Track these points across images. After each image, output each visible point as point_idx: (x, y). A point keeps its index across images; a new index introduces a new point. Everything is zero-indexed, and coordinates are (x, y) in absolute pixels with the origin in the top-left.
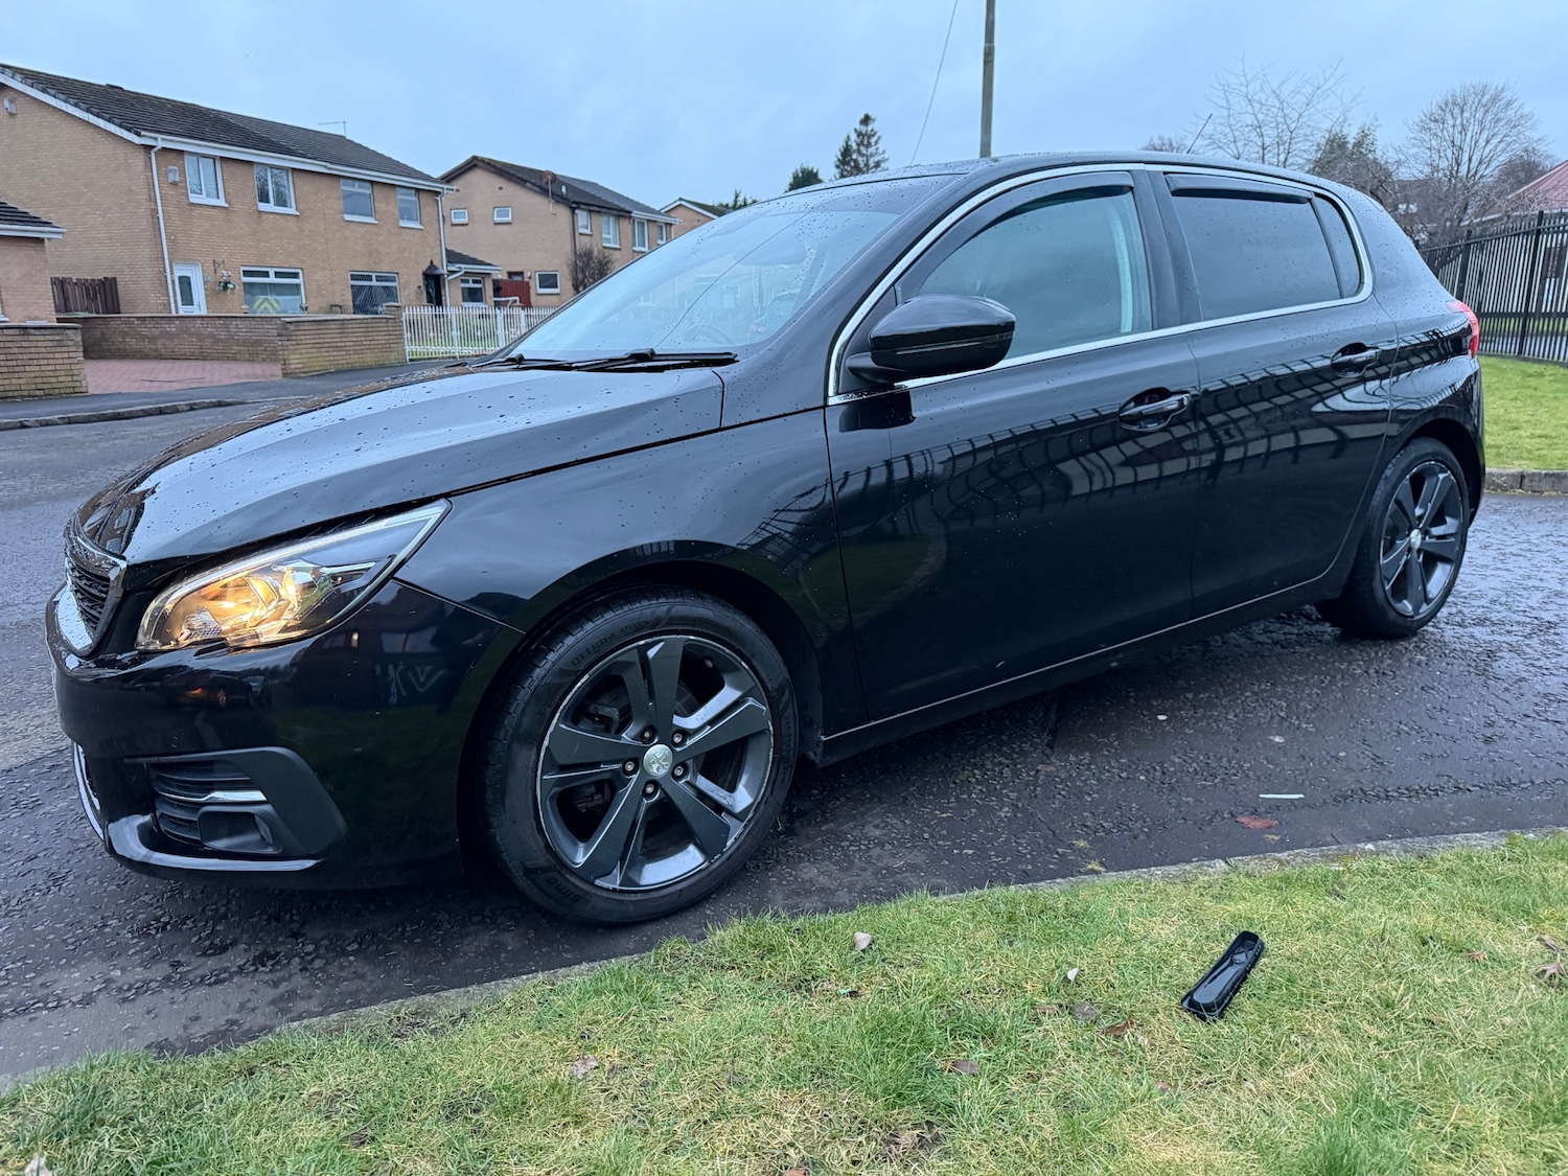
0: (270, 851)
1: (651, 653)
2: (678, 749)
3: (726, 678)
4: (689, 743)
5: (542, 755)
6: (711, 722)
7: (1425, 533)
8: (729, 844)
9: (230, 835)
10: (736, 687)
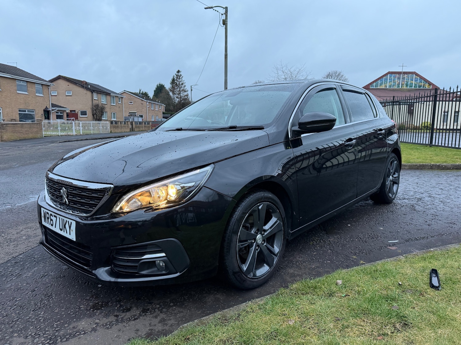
0: (164, 272)
1: (260, 207)
2: (263, 236)
3: (273, 215)
4: (266, 234)
5: (238, 237)
6: (271, 228)
7: (393, 176)
8: (274, 263)
9: (148, 269)
10: (276, 217)
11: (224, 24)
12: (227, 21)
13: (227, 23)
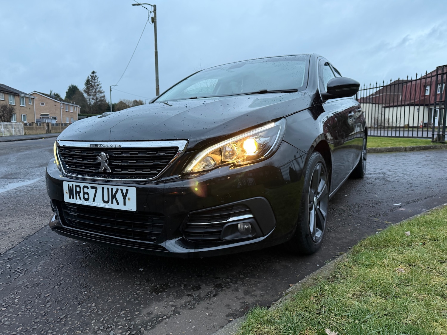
7: (363, 153)
11: (153, 22)
12: (156, 19)
13: (156, 21)
